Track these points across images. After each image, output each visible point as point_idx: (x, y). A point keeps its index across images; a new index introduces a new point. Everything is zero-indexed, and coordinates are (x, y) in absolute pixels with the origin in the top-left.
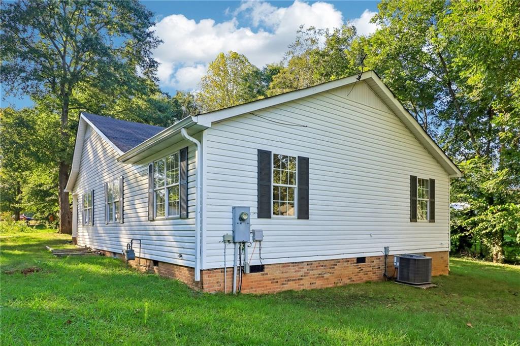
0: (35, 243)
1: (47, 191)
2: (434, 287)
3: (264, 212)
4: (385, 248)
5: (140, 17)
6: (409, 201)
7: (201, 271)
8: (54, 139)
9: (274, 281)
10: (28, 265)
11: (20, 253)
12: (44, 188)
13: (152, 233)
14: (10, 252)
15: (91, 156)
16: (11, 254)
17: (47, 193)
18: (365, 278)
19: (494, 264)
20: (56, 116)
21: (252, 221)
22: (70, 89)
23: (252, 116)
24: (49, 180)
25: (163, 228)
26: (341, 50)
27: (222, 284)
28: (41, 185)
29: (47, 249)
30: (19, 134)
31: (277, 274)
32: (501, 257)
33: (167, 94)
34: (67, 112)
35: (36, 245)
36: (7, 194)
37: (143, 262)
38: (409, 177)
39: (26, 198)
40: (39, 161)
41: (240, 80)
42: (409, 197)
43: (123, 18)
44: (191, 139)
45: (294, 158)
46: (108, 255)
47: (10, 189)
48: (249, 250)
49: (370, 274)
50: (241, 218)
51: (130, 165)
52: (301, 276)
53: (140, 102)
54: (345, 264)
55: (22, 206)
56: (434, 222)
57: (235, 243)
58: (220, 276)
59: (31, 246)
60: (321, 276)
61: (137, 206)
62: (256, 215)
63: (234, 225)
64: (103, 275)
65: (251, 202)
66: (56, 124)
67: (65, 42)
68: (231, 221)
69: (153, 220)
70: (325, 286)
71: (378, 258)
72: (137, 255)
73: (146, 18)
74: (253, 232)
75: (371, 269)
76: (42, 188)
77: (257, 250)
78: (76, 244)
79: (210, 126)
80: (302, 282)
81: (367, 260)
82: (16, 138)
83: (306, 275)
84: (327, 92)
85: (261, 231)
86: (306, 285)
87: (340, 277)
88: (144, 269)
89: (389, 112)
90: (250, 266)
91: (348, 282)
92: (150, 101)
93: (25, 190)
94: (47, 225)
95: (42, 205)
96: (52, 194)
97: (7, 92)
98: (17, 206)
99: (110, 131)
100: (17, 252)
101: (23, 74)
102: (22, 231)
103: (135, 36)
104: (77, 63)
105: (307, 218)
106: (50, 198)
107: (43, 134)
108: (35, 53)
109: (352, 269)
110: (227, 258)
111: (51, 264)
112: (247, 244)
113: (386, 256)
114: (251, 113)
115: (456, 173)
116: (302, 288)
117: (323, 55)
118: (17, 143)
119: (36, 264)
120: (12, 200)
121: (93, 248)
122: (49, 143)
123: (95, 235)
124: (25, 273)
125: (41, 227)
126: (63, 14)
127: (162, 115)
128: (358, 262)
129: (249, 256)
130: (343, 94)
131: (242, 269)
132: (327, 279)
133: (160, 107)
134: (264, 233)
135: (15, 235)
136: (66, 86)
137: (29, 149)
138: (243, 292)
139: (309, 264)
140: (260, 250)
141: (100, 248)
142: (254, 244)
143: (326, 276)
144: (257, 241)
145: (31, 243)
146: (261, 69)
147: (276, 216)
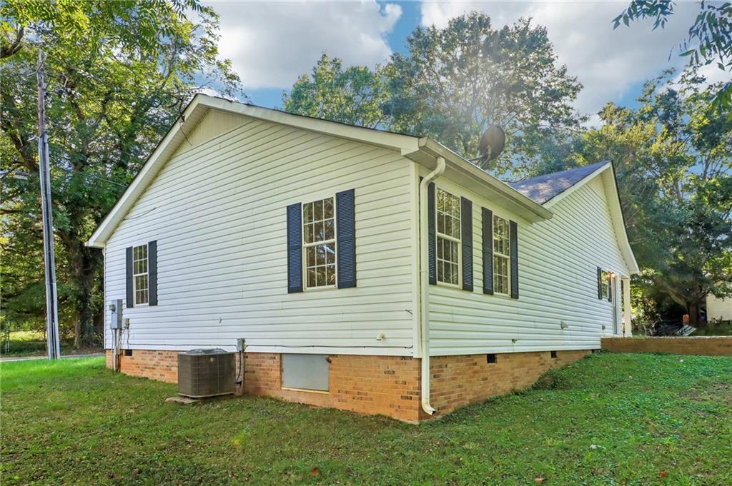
4: (239, 340)
23: (125, 221)
38: (286, 211)
45: (147, 245)
48: (122, 336)
52: (154, 366)
56: (355, 286)
58: (111, 355)
62: (126, 306)
65: (124, 295)
70: (172, 381)
80: (154, 372)
83: (158, 364)
85: (128, 319)
86: (157, 375)
112: (118, 331)
113: (240, 353)
116: (155, 378)
132: (174, 373)
134: (130, 321)
138: (121, 371)
140: (128, 336)
142: (126, 331)
143: (173, 369)
147: (138, 305)
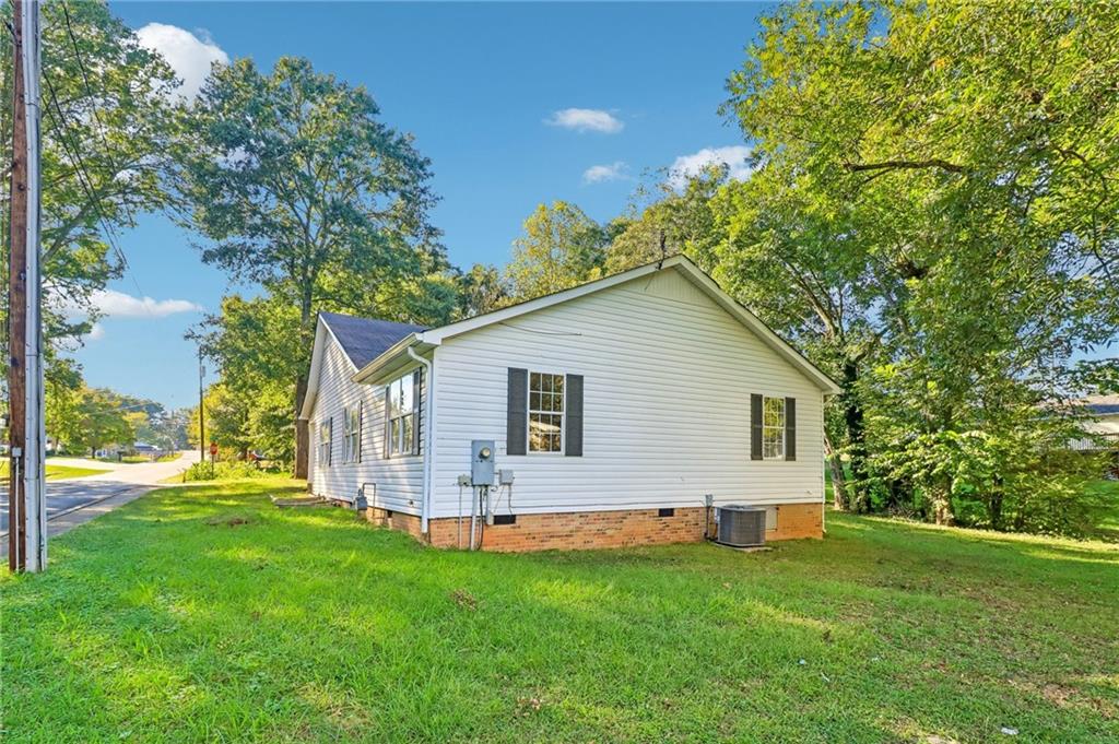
0: (258, 492)
1: (284, 417)
2: (766, 551)
3: (516, 445)
4: (707, 496)
5: (412, 167)
6: (749, 430)
7: (429, 520)
8: (291, 344)
9: (531, 536)
10: (237, 515)
11: (235, 503)
12: (279, 413)
13: (388, 474)
14: (224, 502)
15: (331, 371)
16: (222, 505)
17: (283, 421)
18: (674, 538)
19: (937, 526)
20: (296, 311)
21: (497, 459)
22: (314, 274)
23: (502, 327)
24: (285, 401)
25: (398, 468)
26: (705, 200)
27: (456, 538)
28: (275, 409)
29: (271, 499)
30: (245, 337)
31: (535, 527)
32: (947, 515)
33: (458, 269)
34: (309, 305)
35: (259, 494)
36: (231, 421)
37: (378, 513)
38: (749, 396)
39: (255, 427)
40: (270, 375)
41: (568, 243)
42: (749, 424)
43: (388, 170)
44: (420, 359)
45: (562, 377)
46: (345, 506)
47: (235, 414)
48: (492, 496)
49: (683, 533)
50: (482, 455)
51: (369, 386)
52: (571, 532)
53: (413, 287)
54: (641, 517)
55: (249, 439)
56: (795, 460)
57: (473, 486)
58: (452, 527)
59: (251, 495)
60: (601, 533)
61: (375, 440)
62: (505, 451)
63: (472, 463)
64: (326, 529)
65: (498, 434)
66: (295, 323)
67: (309, 209)
68: (469, 459)
69: (388, 458)
70: (606, 547)
71: (696, 510)
72: (370, 503)
73: (421, 167)
74: (500, 473)
75: (683, 525)
76: (276, 413)
77: (506, 496)
78: (311, 492)
79: (440, 343)
80: (571, 539)
81: (675, 512)
82: (240, 344)
83: (578, 530)
84: (613, 287)
85: (511, 471)
86: (577, 543)
87: (632, 536)
88: (378, 522)
89: (714, 306)
90: (495, 517)
91: (645, 541)
92: (424, 285)
93: (254, 416)
94: (282, 467)
95: (277, 438)
96: (290, 422)
97: (232, 281)
98: (242, 438)
99: (351, 339)
100: (231, 502)
101: (253, 256)
102: (248, 475)
103: (403, 195)
104: (324, 237)
105: (581, 455)
106: (287, 427)
107: (277, 337)
108: (269, 225)
109: (652, 525)
110: (463, 504)
111: (266, 515)
112: (490, 488)
113: (708, 508)
114: (500, 323)
115: (831, 389)
116: (571, 547)
117: (677, 209)
118: (241, 352)
119: (247, 514)
120: (235, 431)
121: (328, 497)
122: (283, 351)
123: (332, 481)
124: (232, 525)
125: (274, 470)
126: (308, 174)
127: (441, 305)
128: (660, 516)
129: (493, 504)
130: (640, 288)
131: (483, 519)
132: (611, 537)
133: (438, 293)
134: (515, 474)
135: (236, 481)
136: (310, 268)
137: (256, 360)
138: (484, 549)
139: (582, 515)
140: (510, 496)
141: (336, 497)
142: (500, 488)
143: (609, 532)
144: (504, 484)
145: (253, 491)
146: (601, 226)
147: (533, 452)
